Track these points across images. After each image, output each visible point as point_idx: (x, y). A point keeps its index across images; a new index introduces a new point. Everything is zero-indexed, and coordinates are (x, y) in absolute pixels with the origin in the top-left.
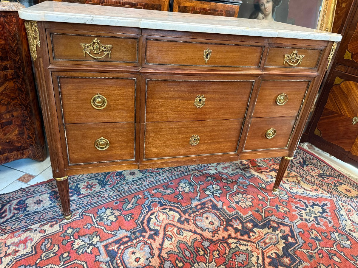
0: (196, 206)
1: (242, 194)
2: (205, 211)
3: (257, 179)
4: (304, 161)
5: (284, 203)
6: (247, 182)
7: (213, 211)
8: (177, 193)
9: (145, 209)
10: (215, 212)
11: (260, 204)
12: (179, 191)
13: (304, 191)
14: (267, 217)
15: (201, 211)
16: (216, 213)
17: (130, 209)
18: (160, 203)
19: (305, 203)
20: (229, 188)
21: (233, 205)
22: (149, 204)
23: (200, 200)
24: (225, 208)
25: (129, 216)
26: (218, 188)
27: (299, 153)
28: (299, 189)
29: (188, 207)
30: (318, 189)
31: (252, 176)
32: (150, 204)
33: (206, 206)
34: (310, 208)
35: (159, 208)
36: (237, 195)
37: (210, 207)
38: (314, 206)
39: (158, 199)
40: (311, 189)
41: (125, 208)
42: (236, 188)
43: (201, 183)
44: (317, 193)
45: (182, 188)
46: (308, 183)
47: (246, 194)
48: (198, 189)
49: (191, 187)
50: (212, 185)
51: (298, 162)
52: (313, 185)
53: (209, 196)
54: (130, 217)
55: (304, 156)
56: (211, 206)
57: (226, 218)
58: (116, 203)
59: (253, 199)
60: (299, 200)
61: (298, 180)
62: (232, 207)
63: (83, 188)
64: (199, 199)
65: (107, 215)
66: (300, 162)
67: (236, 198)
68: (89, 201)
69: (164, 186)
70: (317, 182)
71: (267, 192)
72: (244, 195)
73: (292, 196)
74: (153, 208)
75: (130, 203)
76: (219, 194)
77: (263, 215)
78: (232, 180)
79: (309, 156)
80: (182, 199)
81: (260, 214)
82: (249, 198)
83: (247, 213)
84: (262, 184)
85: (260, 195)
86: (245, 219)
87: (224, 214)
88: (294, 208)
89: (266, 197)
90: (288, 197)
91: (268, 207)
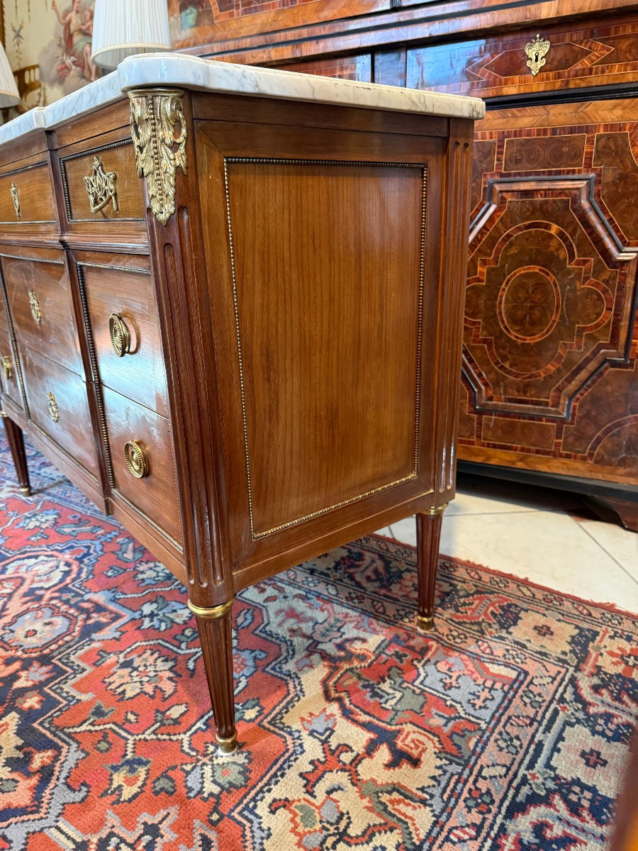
0: (88, 601)
3: (281, 694)
5: (163, 783)
6: (246, 672)
7: (78, 629)
8: (130, 565)
9: (63, 545)
10: (74, 632)
11: (135, 715)
14: (73, 739)
16: (68, 635)
17: (60, 533)
18: (86, 555)
20: (189, 640)
21: (111, 658)
22: (78, 545)
23: (113, 601)
24: (94, 645)
26: (180, 620)
28: (293, 837)
29: (83, 590)
31: (289, 675)
32: (81, 546)
33: (93, 614)
35: (70, 558)
36: (161, 659)
37: (91, 621)
39: (98, 550)
41: (61, 528)
42: (198, 652)
43: (183, 588)
45: (150, 568)
47: (178, 676)
48: (158, 590)
49: (159, 579)
50: (184, 607)
53: (135, 612)
56: (97, 622)
57: (55, 654)
58: (75, 517)
59: (158, 696)
61: (369, 834)
62: (102, 657)
64: (119, 599)
65: (41, 518)
67: (144, 659)
72: (168, 675)
74: (68, 553)
75: (77, 527)
76: (152, 626)
77: (84, 728)
80: (109, 577)
81: (85, 721)
82: (156, 687)
83: (84, 691)
84: (257, 708)
85: (186, 712)
86: (59, 691)
87: (70, 647)
88: (146, 817)
89: (183, 727)
90: (211, 794)
91: (129, 737)
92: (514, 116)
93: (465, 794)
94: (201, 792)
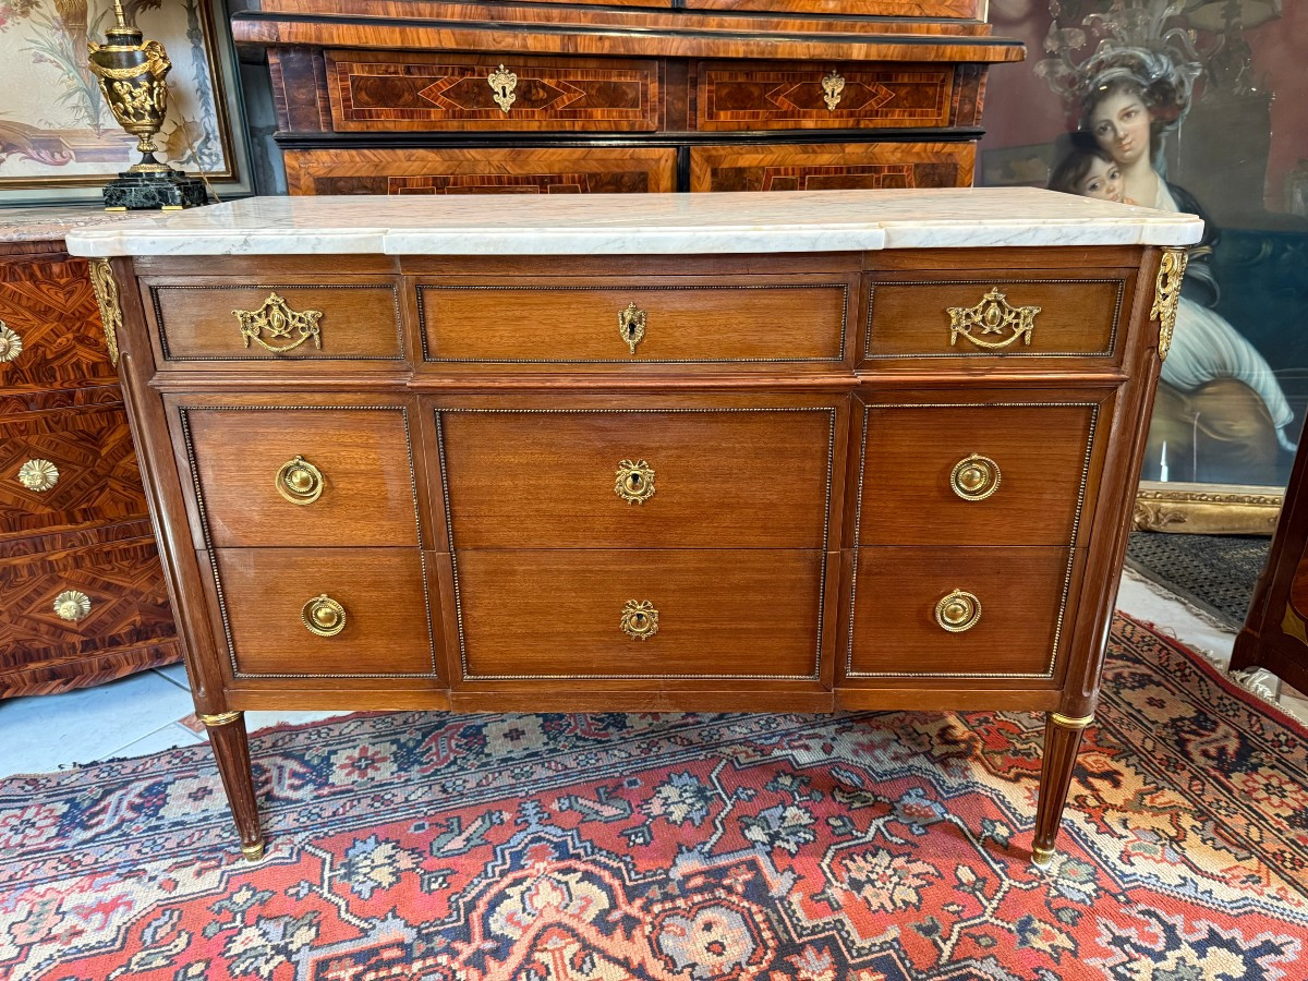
0: (687, 877)
1: (893, 857)
2: (715, 898)
3: (987, 803)
4: (1245, 750)
5: (1066, 916)
6: (937, 810)
7: (746, 904)
8: (637, 818)
9: (500, 862)
10: (749, 909)
11: (952, 904)
12: (649, 815)
13: (1190, 874)
14: (958, 961)
15: (697, 898)
16: (751, 915)
17: (453, 855)
18: (561, 847)
19: (1170, 930)
20: (850, 827)
21: (836, 892)
22: (519, 848)
23: (710, 857)
24: (796, 898)
25: (437, 878)
26: (806, 820)
27: (1231, 713)
28: (1165, 864)
29: (655, 875)
30: (1262, 874)
31: (967, 787)
32: (527, 845)
33: (726, 882)
34: (1186, 951)
35: (549, 864)
36: (869, 857)
37: (740, 889)
38: (1211, 950)
39: (560, 832)
40: (1226, 871)
41: (439, 849)
42: (878, 829)
43: (743, 796)
44: (1251, 894)
45: (664, 804)
46: (1220, 842)
47: (909, 855)
48: (723, 815)
49: (698, 806)
50: (785, 809)
51: (1213, 751)
52: (1245, 853)
53: (754, 847)
54: (440, 880)
55: (1252, 726)
56: (746, 883)
57: (784, 937)
58: (421, 827)
59: (932, 879)
60: (1142, 912)
61: (1178, 827)
62: (828, 899)
63: (343, 767)
64: (710, 851)
65: (373, 862)
66: (1222, 751)
67: (859, 868)
68: (341, 811)
69: (602, 791)
70: (1272, 846)
71: (1006, 859)
72: (900, 862)
73: (1117, 890)
74: (530, 862)
75: (460, 834)
76: (797, 843)
77: (947, 949)
78: (876, 797)
79: (1272, 729)
80: (646, 843)
81: (935, 943)
82: (917, 876)
83: (883, 931)
84: (998, 824)
85: (970, 868)
86: (863, 952)
87: (781, 921)
88: (1103, 940)
89: (992, 879)
90: (1095, 891)
91: (983, 919)
92: (814, 152)
93: (1163, 768)
94: (1089, 896)
